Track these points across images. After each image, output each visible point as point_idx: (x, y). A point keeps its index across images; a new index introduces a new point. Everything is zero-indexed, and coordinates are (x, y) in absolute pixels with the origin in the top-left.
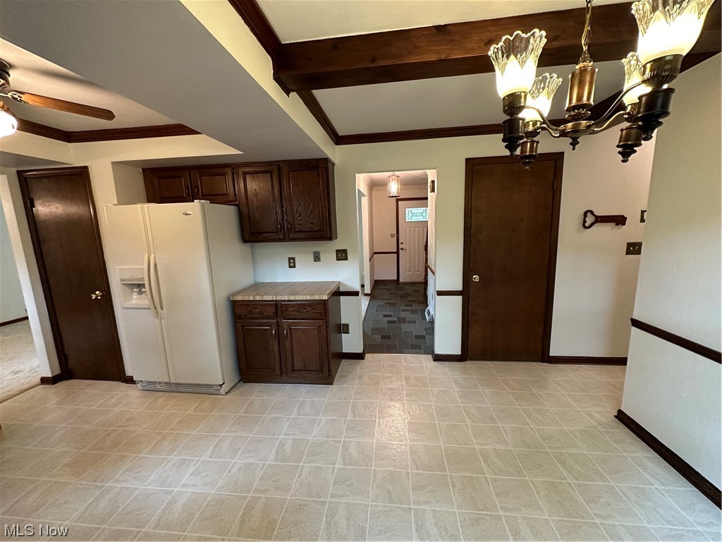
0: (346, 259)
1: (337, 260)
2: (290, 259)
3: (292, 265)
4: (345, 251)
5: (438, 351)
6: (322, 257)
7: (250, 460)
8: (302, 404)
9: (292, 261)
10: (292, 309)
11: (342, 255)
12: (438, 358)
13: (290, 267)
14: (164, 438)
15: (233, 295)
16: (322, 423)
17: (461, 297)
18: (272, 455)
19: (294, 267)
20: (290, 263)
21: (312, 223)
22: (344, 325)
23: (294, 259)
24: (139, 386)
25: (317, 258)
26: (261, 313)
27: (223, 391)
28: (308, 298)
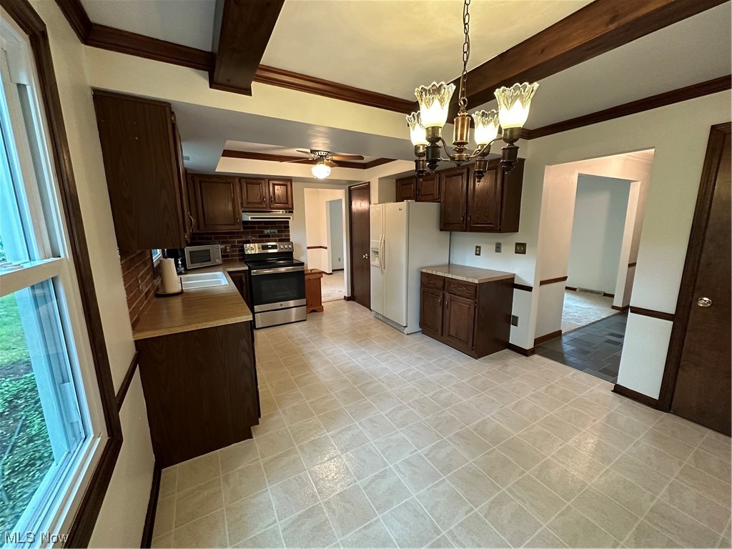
0: (524, 253)
1: (516, 252)
2: (477, 247)
3: (478, 252)
4: (524, 245)
5: (621, 381)
6: (503, 248)
7: (388, 367)
8: (443, 359)
9: (478, 249)
10: (453, 286)
11: (521, 248)
12: (619, 390)
13: (476, 254)
14: (365, 340)
15: (424, 268)
16: (443, 374)
17: (671, 323)
18: (400, 372)
19: (479, 255)
20: (476, 251)
21: (487, 216)
22: (514, 316)
23: (479, 247)
24: (373, 312)
25: (498, 249)
26: (434, 284)
27: (406, 331)
28: (465, 279)
